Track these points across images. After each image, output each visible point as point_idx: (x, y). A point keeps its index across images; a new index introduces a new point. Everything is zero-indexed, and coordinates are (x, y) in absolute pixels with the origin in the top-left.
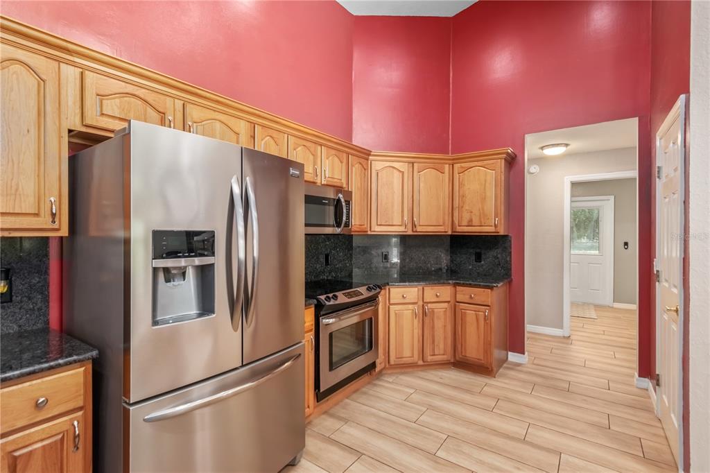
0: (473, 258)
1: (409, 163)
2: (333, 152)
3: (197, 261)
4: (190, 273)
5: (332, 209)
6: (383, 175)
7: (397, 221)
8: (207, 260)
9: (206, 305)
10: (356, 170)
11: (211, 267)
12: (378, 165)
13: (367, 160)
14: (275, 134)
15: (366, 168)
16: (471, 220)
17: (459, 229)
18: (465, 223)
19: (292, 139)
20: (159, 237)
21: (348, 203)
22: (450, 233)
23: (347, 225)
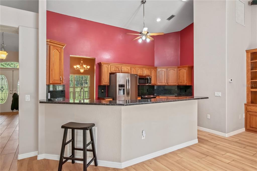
0: (185, 91)
1: (166, 69)
2: (147, 69)
3: (123, 88)
4: (122, 90)
5: (147, 80)
6: (160, 72)
7: (163, 82)
8: (124, 88)
9: (124, 94)
10: (153, 72)
11: (124, 89)
12: (159, 70)
13: (156, 69)
14: (135, 68)
15: (156, 71)
16: (181, 82)
17: (179, 84)
18: (180, 83)
19: (138, 68)
20: (119, 85)
21: (150, 79)
22: (177, 85)
23: (150, 83)
